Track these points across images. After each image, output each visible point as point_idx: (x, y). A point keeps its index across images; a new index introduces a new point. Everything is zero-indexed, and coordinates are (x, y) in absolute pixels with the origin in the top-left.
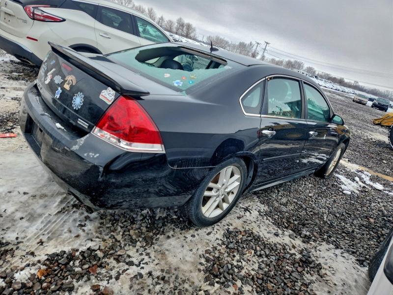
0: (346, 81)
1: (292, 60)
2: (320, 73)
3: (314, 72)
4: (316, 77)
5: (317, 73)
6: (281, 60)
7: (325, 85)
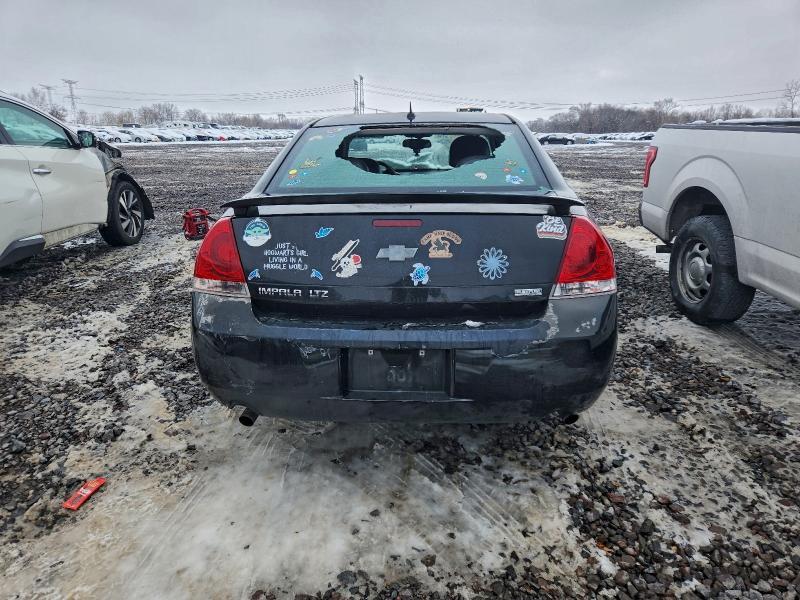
0: (264, 117)
1: (149, 105)
2: (216, 116)
3: (204, 118)
4: (213, 125)
5: (209, 118)
6: (125, 111)
7: (245, 136)
